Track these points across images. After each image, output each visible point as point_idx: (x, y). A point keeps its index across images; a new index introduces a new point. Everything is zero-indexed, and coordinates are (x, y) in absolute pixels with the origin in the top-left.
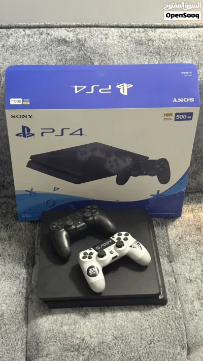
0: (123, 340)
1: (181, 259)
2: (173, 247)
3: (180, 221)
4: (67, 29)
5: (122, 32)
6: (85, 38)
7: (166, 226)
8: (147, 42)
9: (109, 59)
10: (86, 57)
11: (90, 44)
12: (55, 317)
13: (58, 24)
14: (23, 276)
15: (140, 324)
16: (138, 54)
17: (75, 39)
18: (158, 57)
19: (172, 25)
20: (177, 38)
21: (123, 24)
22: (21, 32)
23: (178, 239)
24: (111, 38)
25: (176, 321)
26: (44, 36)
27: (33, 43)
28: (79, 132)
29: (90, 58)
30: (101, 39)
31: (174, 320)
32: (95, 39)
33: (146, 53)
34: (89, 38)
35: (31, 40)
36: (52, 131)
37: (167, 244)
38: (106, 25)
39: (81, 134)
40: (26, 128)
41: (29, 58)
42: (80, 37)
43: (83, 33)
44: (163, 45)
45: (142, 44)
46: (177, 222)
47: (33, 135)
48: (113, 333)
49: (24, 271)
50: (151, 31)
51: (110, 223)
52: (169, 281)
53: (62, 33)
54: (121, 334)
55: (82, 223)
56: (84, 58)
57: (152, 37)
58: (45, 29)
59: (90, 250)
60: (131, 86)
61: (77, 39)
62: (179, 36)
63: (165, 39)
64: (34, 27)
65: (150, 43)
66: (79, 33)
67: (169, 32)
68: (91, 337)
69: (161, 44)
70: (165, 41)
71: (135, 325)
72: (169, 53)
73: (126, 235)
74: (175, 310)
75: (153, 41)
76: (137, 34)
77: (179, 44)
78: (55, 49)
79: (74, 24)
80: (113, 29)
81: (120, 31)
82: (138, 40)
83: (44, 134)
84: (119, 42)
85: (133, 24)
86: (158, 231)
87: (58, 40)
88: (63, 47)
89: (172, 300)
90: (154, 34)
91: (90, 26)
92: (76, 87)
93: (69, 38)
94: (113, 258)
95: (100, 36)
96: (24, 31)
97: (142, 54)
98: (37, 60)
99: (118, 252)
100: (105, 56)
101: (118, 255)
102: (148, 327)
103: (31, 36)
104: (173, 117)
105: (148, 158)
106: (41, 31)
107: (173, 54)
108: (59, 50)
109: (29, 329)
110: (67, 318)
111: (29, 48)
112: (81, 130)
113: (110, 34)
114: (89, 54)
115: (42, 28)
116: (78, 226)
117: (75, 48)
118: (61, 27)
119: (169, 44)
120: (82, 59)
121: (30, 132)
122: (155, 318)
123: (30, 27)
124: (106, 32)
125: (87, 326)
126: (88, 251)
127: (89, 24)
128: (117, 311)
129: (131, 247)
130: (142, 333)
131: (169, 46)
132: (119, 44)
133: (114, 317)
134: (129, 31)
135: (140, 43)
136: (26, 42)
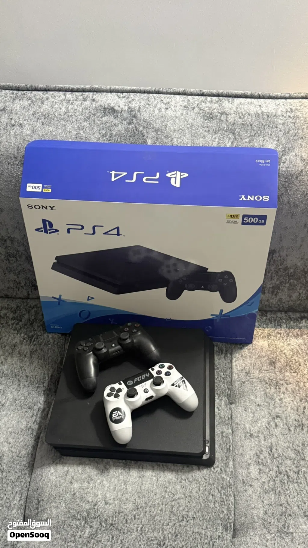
0: (146, 512)
1: (244, 402)
2: (237, 384)
3: (249, 349)
4: (119, 94)
5: (189, 101)
6: (139, 108)
7: (231, 354)
8: (219, 116)
9: (167, 137)
10: (137, 133)
11: (145, 115)
12: (66, 469)
13: (108, 87)
14: (39, 405)
15: (173, 491)
16: (205, 131)
17: (126, 108)
18: (231, 136)
19: (256, 94)
20: (260, 112)
21: (192, 90)
22: (60, 97)
23: (244, 374)
24: (173, 109)
25: (223, 492)
26: (88, 103)
27: (72, 111)
28: (115, 232)
29: (142, 134)
30: (160, 109)
31: (220, 489)
32: (151, 109)
33: (216, 131)
34: (144, 107)
35: (70, 107)
36: (80, 227)
37: (230, 379)
38: (169, 91)
39: (118, 234)
40: (47, 223)
41: (64, 130)
42: (133, 105)
43: (137, 101)
44: (241, 121)
45: (212, 118)
46: (246, 351)
47: (57, 231)
48: (135, 500)
49: (42, 399)
50: (227, 102)
51: (153, 348)
52: (222, 433)
53: (111, 100)
54: (146, 503)
55: (116, 346)
56: (135, 133)
57: (226, 110)
58: (91, 93)
59: (120, 384)
60: (186, 175)
61: (129, 108)
62: (263, 109)
63: (244, 113)
64: (78, 91)
65: (223, 117)
66: (133, 100)
67: (251, 103)
68: (106, 504)
69: (237, 118)
70: (244, 116)
71: (166, 491)
72: (247, 132)
73: (170, 368)
74: (223, 475)
75: (227, 115)
76: (208, 104)
77: (262, 121)
78: (99, 120)
79: (128, 88)
80: (178, 97)
81: (186, 100)
82: (208, 113)
83: (71, 230)
84: (182, 114)
85: (204, 91)
86: (219, 361)
87: (104, 108)
88: (109, 118)
89: (222, 460)
90: (230, 105)
91: (149, 92)
92: (113, 173)
93: (119, 107)
94: (147, 399)
95: (159, 106)
96: (65, 95)
97: (211, 132)
98: (74, 133)
99: (155, 391)
100: (162, 132)
101: (154, 395)
102: (183, 496)
103: (71, 102)
104: (240, 220)
105: (207, 269)
106: (85, 96)
107: (253, 134)
108: (104, 122)
109: (32, 480)
110: (80, 471)
111: (67, 117)
112: (118, 228)
113: (173, 103)
114: (141, 129)
115: (88, 92)
116: (110, 350)
117: (125, 119)
118: (111, 91)
119: (249, 120)
120: (132, 135)
121: (53, 228)
122: (194, 485)
123: (72, 91)
124: (168, 100)
125: (103, 486)
126: (116, 386)
127: (148, 88)
128: (147, 468)
129: (173, 385)
130: (173, 504)
131: (248, 123)
132: (182, 117)
133: (140, 477)
134: (198, 100)
135: (210, 116)
136: (64, 110)
